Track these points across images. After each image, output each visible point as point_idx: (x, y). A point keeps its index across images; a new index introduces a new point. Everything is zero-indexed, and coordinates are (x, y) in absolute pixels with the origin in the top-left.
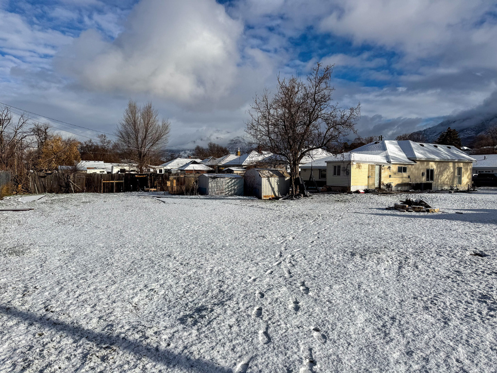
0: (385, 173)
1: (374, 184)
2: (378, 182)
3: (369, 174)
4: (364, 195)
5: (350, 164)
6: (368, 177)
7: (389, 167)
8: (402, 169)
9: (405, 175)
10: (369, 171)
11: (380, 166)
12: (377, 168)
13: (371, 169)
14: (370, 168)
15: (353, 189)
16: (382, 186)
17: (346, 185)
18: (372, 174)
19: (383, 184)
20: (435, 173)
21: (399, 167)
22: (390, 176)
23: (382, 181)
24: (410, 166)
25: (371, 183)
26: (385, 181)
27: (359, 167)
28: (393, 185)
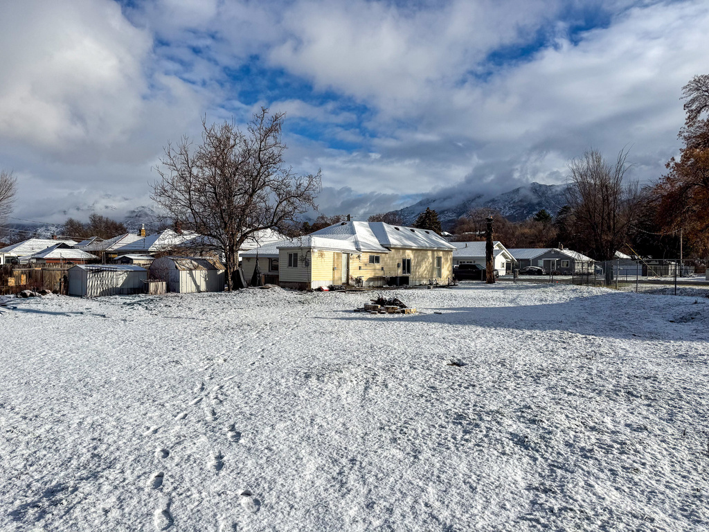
0: (354, 264)
1: (341, 279)
2: (346, 275)
3: (334, 265)
4: (328, 294)
5: (310, 251)
6: (333, 270)
7: (359, 256)
8: (375, 259)
9: (378, 266)
10: (334, 261)
11: (348, 254)
12: (344, 256)
13: (337, 259)
15: (314, 286)
16: (350, 281)
17: (305, 280)
18: (338, 265)
19: (352, 278)
20: (413, 263)
21: (370, 256)
22: (360, 268)
23: (350, 274)
24: (383, 255)
25: (336, 277)
26: (355, 274)
27: (322, 255)
28: (364, 279)
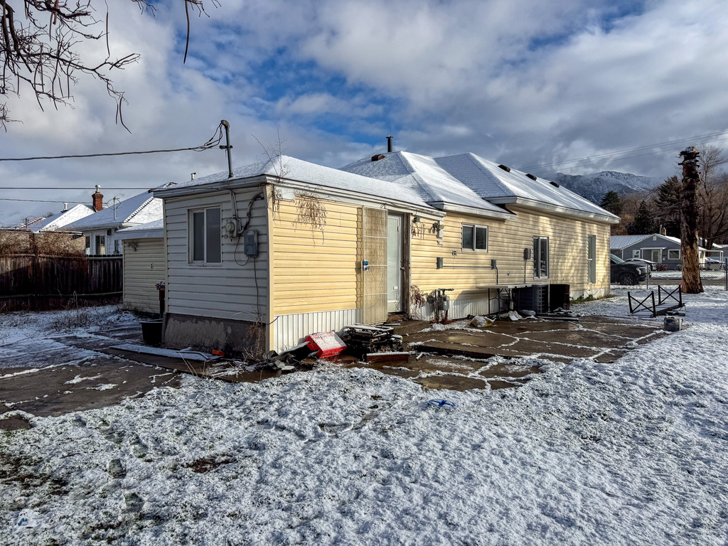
0: (423, 250)
1: (384, 301)
2: (397, 287)
3: (360, 250)
5: (260, 197)
6: (359, 269)
7: (437, 227)
8: (475, 239)
9: (483, 257)
10: (360, 239)
11: (405, 217)
12: (394, 223)
13: (371, 231)
14: (366, 226)
15: (282, 338)
16: (412, 307)
17: (243, 312)
18: (373, 253)
19: (418, 297)
20: (552, 250)
21: (464, 228)
22: (439, 263)
23: (412, 282)
24: (495, 225)
25: (369, 294)
26: (425, 281)
27: (313, 215)
28: (451, 296)
